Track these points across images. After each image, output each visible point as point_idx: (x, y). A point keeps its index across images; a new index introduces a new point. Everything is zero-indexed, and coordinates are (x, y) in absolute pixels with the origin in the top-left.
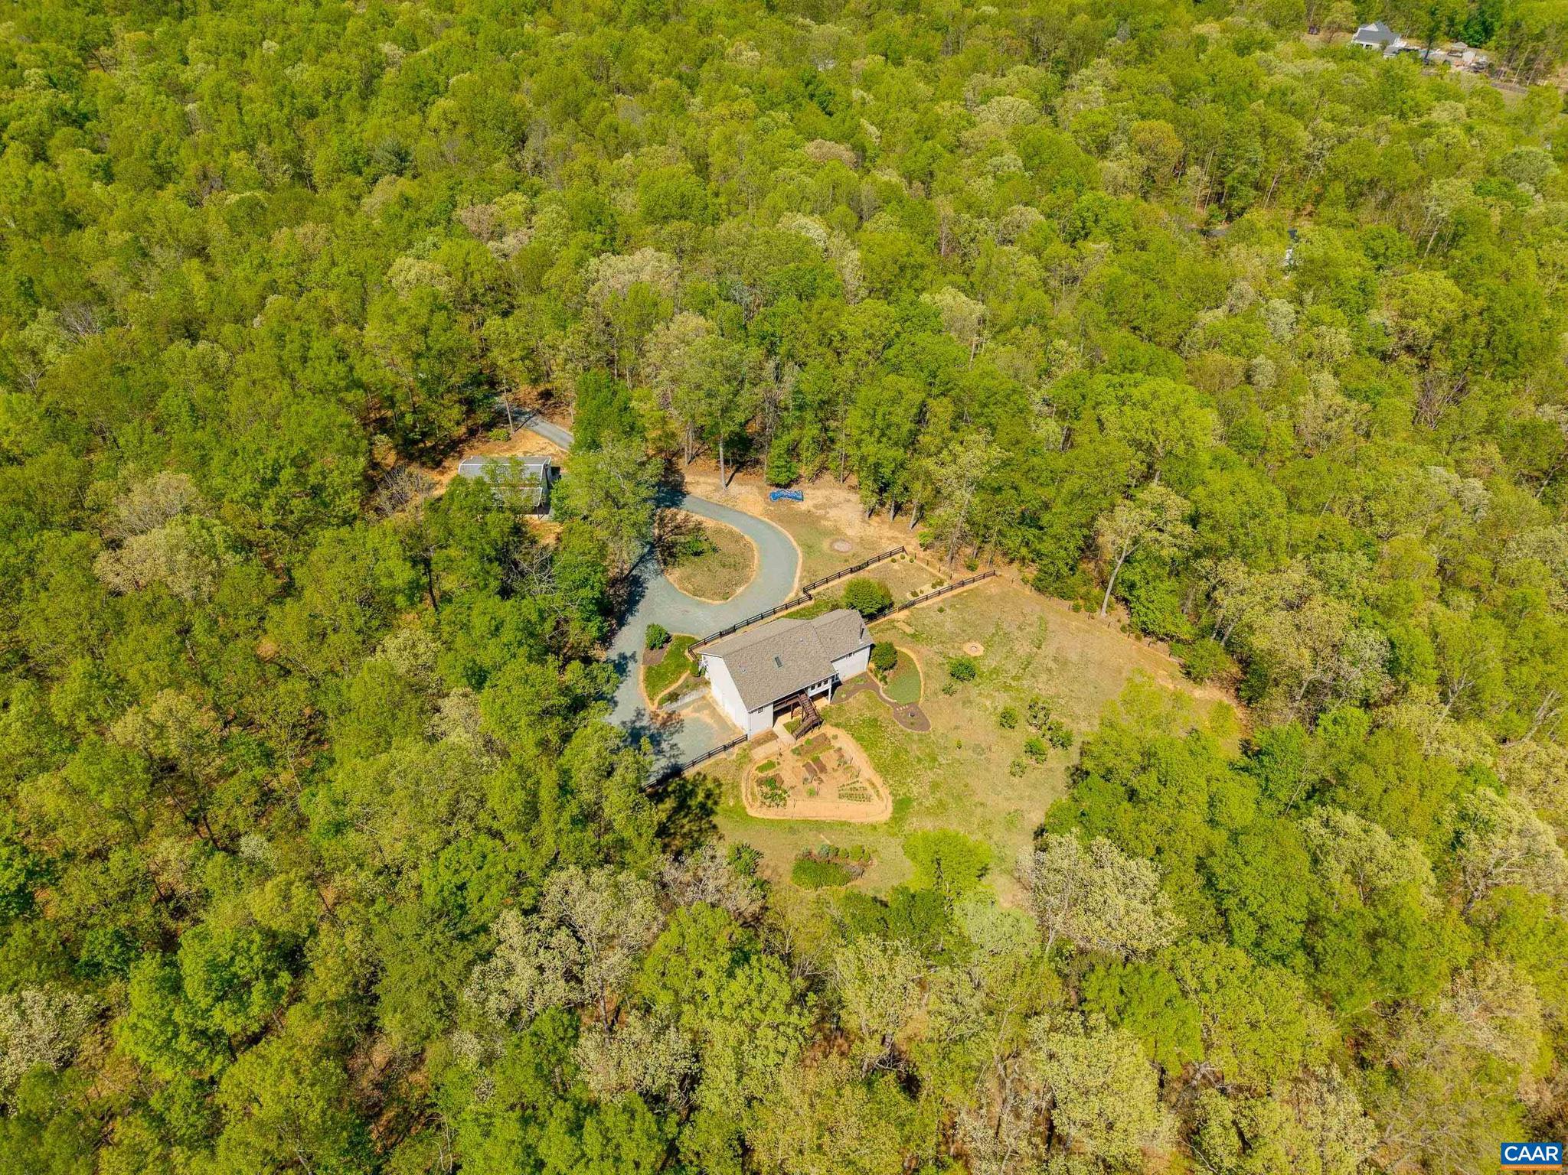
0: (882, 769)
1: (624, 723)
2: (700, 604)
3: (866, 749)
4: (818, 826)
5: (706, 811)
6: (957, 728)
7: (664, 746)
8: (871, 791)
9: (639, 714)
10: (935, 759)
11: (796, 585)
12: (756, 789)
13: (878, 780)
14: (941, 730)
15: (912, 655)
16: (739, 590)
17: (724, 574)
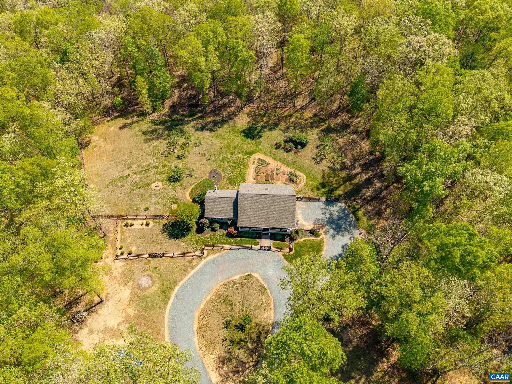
0: (245, 165)
1: (343, 236)
2: (266, 280)
3: (244, 174)
4: (284, 162)
5: (323, 185)
6: (202, 164)
7: (328, 216)
8: (256, 161)
9: (333, 237)
10: (223, 160)
11: (203, 263)
12: (298, 182)
13: (251, 163)
14: (209, 167)
15: (188, 195)
16: (237, 277)
17: (236, 299)
